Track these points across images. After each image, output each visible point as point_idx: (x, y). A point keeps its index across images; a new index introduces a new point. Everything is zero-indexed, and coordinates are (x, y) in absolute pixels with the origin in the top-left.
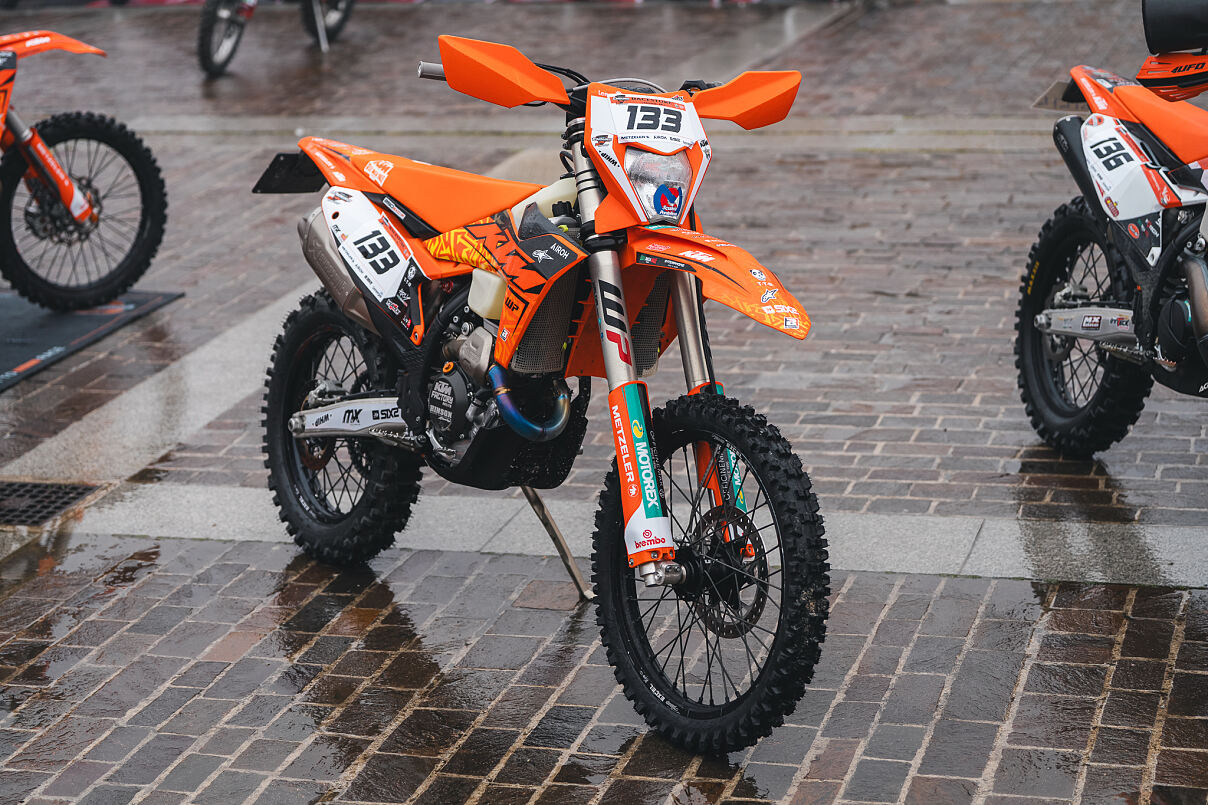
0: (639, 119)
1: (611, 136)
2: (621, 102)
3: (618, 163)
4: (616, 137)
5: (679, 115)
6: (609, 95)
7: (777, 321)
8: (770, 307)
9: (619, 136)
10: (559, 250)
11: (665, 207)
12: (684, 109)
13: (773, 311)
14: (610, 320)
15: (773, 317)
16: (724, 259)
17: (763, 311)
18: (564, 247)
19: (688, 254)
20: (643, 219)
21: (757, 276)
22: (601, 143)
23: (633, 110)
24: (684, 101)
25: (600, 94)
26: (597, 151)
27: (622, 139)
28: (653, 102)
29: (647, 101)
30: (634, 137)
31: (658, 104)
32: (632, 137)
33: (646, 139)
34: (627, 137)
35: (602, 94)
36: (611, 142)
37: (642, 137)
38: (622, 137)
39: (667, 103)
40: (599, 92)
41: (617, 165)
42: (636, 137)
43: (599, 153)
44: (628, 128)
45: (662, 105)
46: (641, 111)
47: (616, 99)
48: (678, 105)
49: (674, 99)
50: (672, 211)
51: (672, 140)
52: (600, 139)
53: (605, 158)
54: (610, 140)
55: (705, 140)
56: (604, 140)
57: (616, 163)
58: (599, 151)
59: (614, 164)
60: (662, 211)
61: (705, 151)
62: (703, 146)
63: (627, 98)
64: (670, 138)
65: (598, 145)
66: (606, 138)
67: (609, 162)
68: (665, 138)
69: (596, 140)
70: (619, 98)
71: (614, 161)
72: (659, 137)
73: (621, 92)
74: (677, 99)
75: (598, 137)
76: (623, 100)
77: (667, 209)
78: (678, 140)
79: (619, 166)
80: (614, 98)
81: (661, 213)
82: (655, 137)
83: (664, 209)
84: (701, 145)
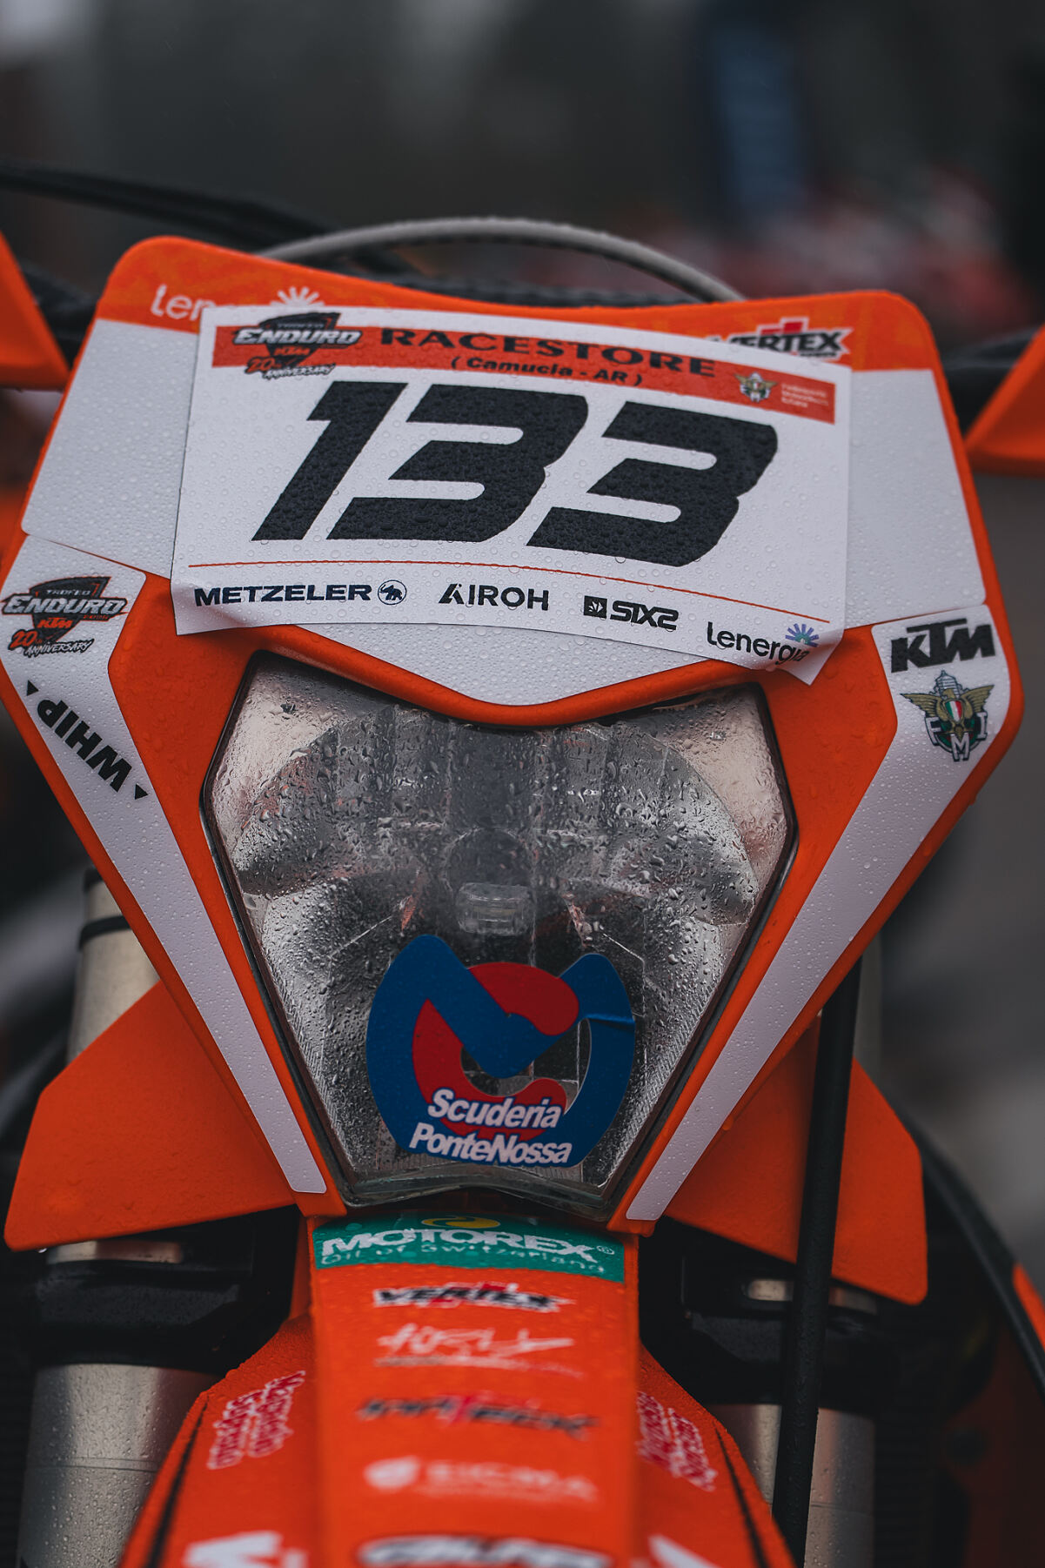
1: (126, 587)
2: (279, 359)
3: (139, 775)
4: (158, 593)
5: (762, 444)
6: (216, 316)
9: (185, 580)
11: (444, 1103)
20: (303, 1174)
22: (46, 633)
23: (351, 413)
24: (844, 361)
25: (163, 305)
26: (21, 690)
27: (199, 604)
28: (550, 361)
29: (499, 356)
30: (292, 593)
31: (583, 376)
32: (282, 594)
33: (374, 607)
34: (247, 593)
35: (172, 303)
36: (117, 624)
37: (346, 595)
38: (199, 592)
39: (666, 369)
40: (161, 292)
41: (128, 787)
42: (305, 595)
43: (31, 704)
44: (268, 531)
45: (616, 377)
46: (420, 414)
47: (257, 336)
48: (769, 385)
49: (756, 342)
50: (506, 1132)
51: (602, 614)
52: (54, 602)
53: (60, 732)
54: (115, 611)
55: (964, 621)
56: (73, 608)
57: (124, 768)
58: (32, 689)
59: (111, 779)
60: (421, 1126)
61: (931, 704)
62: (922, 661)
63: (345, 335)
64: (589, 600)
65: (26, 648)
66: (89, 597)
67: (82, 765)
68: (537, 605)
69: (23, 613)
70: (286, 334)
71: (109, 752)
72: (485, 594)
73: (315, 295)
74: (781, 345)
75: (40, 591)
76: (304, 345)
77: (459, 1110)
78: (656, 616)
79: (140, 793)
80: (244, 334)
81: (417, 1136)
82: (448, 593)
83: (438, 1109)
84: (904, 654)
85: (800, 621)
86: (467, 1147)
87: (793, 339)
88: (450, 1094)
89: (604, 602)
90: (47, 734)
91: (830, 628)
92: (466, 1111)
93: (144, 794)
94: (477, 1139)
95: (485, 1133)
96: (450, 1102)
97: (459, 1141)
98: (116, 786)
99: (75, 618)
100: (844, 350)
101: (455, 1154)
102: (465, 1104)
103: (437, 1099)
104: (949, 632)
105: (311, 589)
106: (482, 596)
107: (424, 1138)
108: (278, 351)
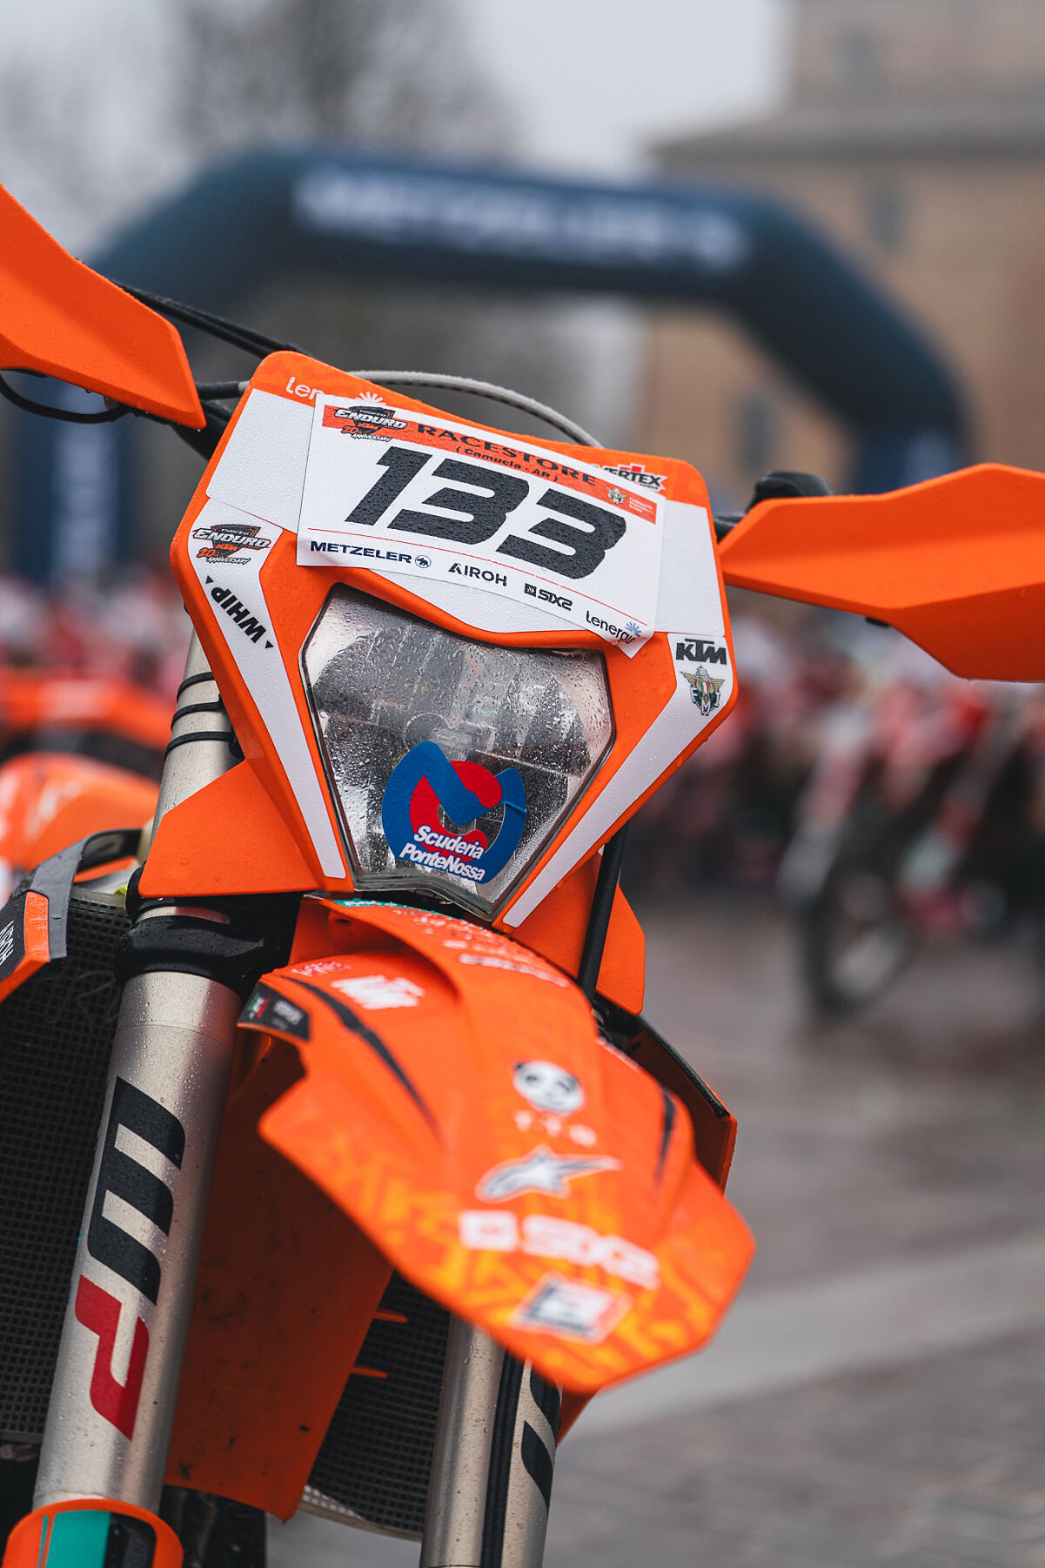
0: (413, 498)
1: (270, 534)
2: (361, 429)
3: (270, 635)
4: (289, 542)
5: (611, 526)
6: (324, 400)
7: (495, 1283)
9: (305, 536)
11: (424, 834)
12: (651, 517)
14: (114, 1246)
15: (488, 1268)
17: (454, 1230)
20: (333, 866)
22: (220, 551)
23: (401, 467)
24: (662, 493)
25: (293, 388)
26: (203, 580)
27: (312, 549)
28: (509, 459)
29: (482, 450)
30: (367, 552)
31: (527, 470)
32: (362, 552)
33: (413, 567)
34: (342, 548)
35: (298, 388)
36: (264, 553)
37: (398, 558)
38: (314, 543)
39: (570, 476)
40: (292, 380)
41: (263, 640)
42: (375, 554)
43: (208, 589)
44: (355, 517)
45: (544, 475)
46: (439, 472)
47: (349, 414)
48: (624, 496)
49: (618, 472)
50: (456, 855)
51: (534, 594)
52: (226, 536)
53: (224, 606)
54: (263, 545)
55: (713, 643)
56: (238, 540)
57: (262, 630)
58: (209, 580)
59: (252, 636)
60: (408, 845)
61: (695, 680)
62: (691, 658)
63: (398, 423)
64: (527, 586)
65: (208, 558)
66: (248, 536)
67: (236, 626)
68: (501, 583)
69: (206, 539)
70: (365, 416)
71: (253, 621)
72: (472, 571)
73: (381, 399)
74: (630, 477)
75: (218, 529)
76: (375, 425)
77: (432, 839)
78: (561, 602)
79: (269, 645)
80: (340, 412)
81: (405, 851)
82: (453, 567)
83: (420, 836)
84: (682, 652)
85: (633, 622)
86: (434, 859)
87: (635, 474)
88: (428, 829)
89: (535, 588)
90: (216, 607)
91: (647, 630)
92: (436, 840)
93: (272, 646)
94: (440, 856)
95: (444, 853)
96: (428, 833)
97: (429, 855)
98: (255, 640)
99: (240, 546)
100: (662, 487)
101: (426, 862)
102: (436, 835)
103: (421, 831)
104: (705, 646)
105: (378, 552)
106: (471, 572)
107: (409, 852)
108: (360, 425)
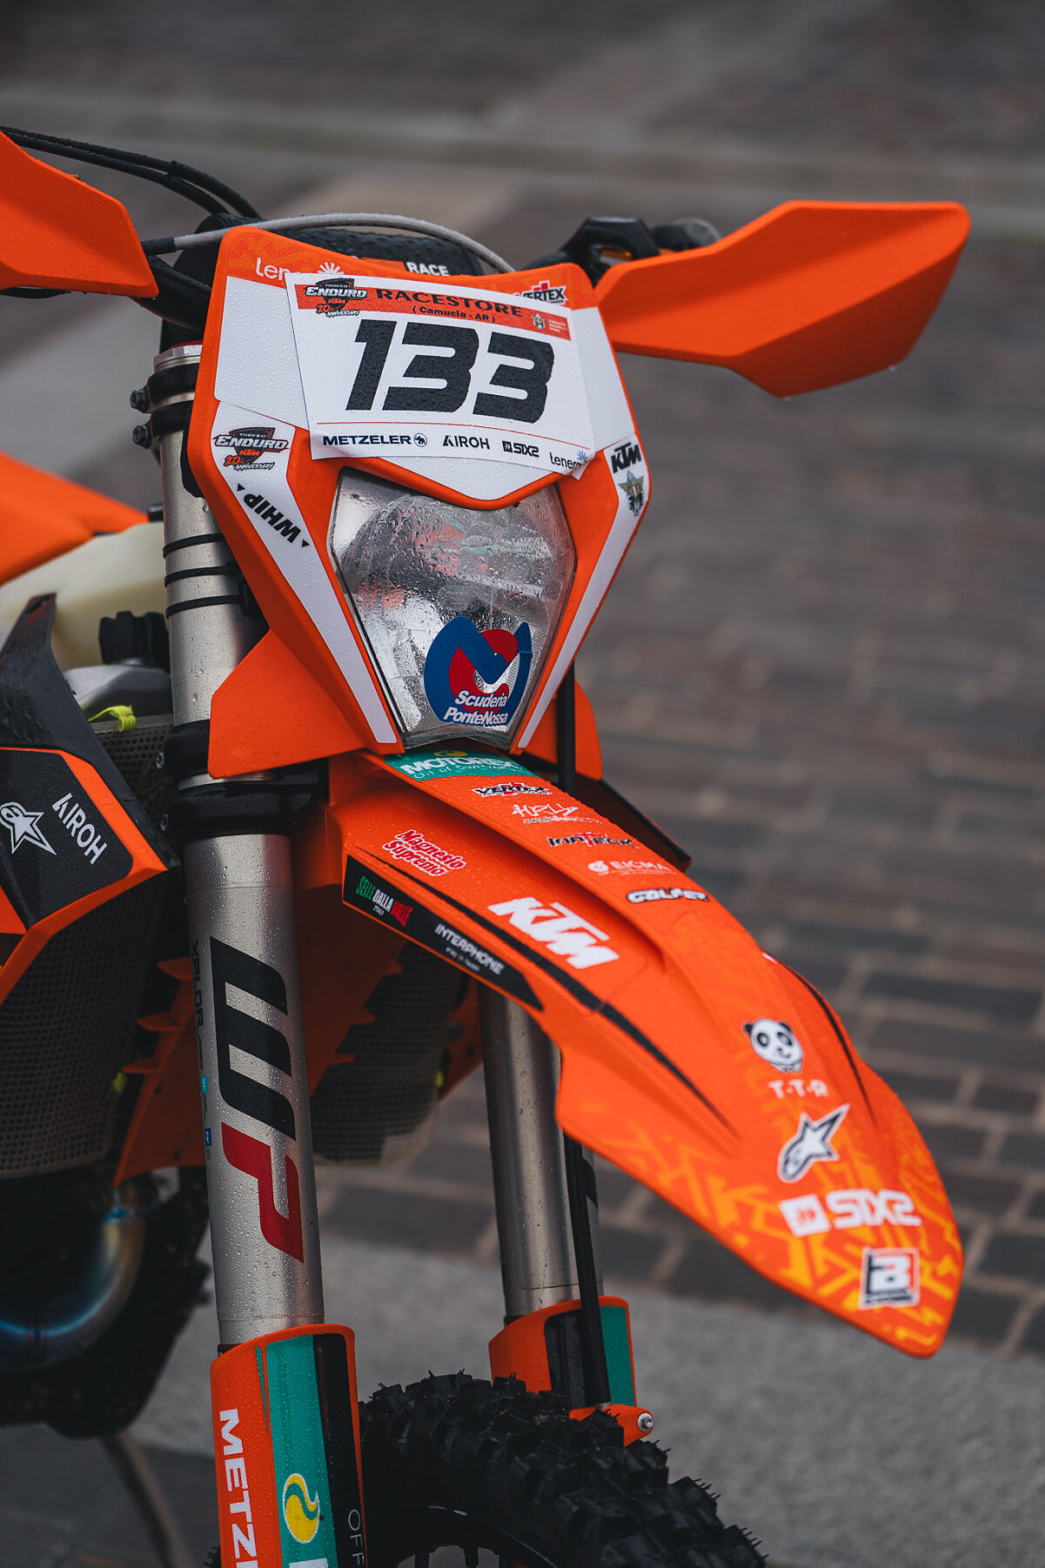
0: (394, 373)
1: (285, 434)
2: (331, 306)
3: (305, 534)
4: (303, 438)
5: (544, 356)
6: (294, 279)
7: (835, 1272)
8: (810, 1202)
9: (317, 432)
10: (76, 820)
11: (464, 697)
12: (565, 334)
13: (820, 1224)
14: (240, 1092)
15: (820, 1254)
16: (653, 970)
17: (779, 1222)
18: (94, 816)
19: (521, 913)
20: (384, 734)
21: (768, 1053)
22: (245, 458)
23: (375, 338)
24: (567, 305)
25: (262, 271)
26: (234, 489)
27: (325, 444)
28: (455, 309)
29: (432, 305)
30: (373, 439)
31: (471, 318)
32: (368, 440)
33: (413, 448)
34: (351, 439)
35: (266, 270)
36: (285, 454)
37: (399, 441)
38: (326, 438)
39: (503, 313)
40: (259, 262)
41: (298, 540)
42: (380, 441)
43: (240, 496)
44: (352, 405)
45: (484, 318)
46: (408, 340)
47: (317, 291)
48: (544, 320)
49: (533, 295)
50: (489, 709)
51: (510, 450)
52: (246, 441)
53: (258, 511)
54: (282, 447)
55: (629, 444)
56: (258, 444)
57: (296, 531)
58: (240, 488)
59: (288, 536)
60: (451, 709)
61: (627, 487)
62: (622, 467)
63: (359, 292)
64: (504, 443)
65: (235, 466)
66: (265, 439)
67: (271, 528)
68: (485, 446)
69: (228, 446)
70: (331, 291)
71: (288, 523)
72: (462, 441)
73: (338, 268)
74: (542, 297)
75: (236, 434)
76: (343, 298)
77: (471, 700)
78: (531, 450)
79: (305, 544)
80: (310, 289)
81: (448, 713)
82: (446, 441)
83: (461, 700)
85: (581, 450)
86: (473, 718)
87: (543, 293)
88: (467, 693)
89: (510, 444)
90: (250, 513)
91: (590, 452)
92: (474, 701)
93: (308, 545)
94: (478, 714)
95: (481, 711)
96: (467, 697)
97: (470, 714)
98: (291, 540)
99: (261, 450)
100: (566, 299)
101: (467, 722)
102: (474, 698)
103: (461, 695)
104: (627, 449)
105: (382, 437)
106: (461, 442)
107: (452, 714)
108: (330, 301)
